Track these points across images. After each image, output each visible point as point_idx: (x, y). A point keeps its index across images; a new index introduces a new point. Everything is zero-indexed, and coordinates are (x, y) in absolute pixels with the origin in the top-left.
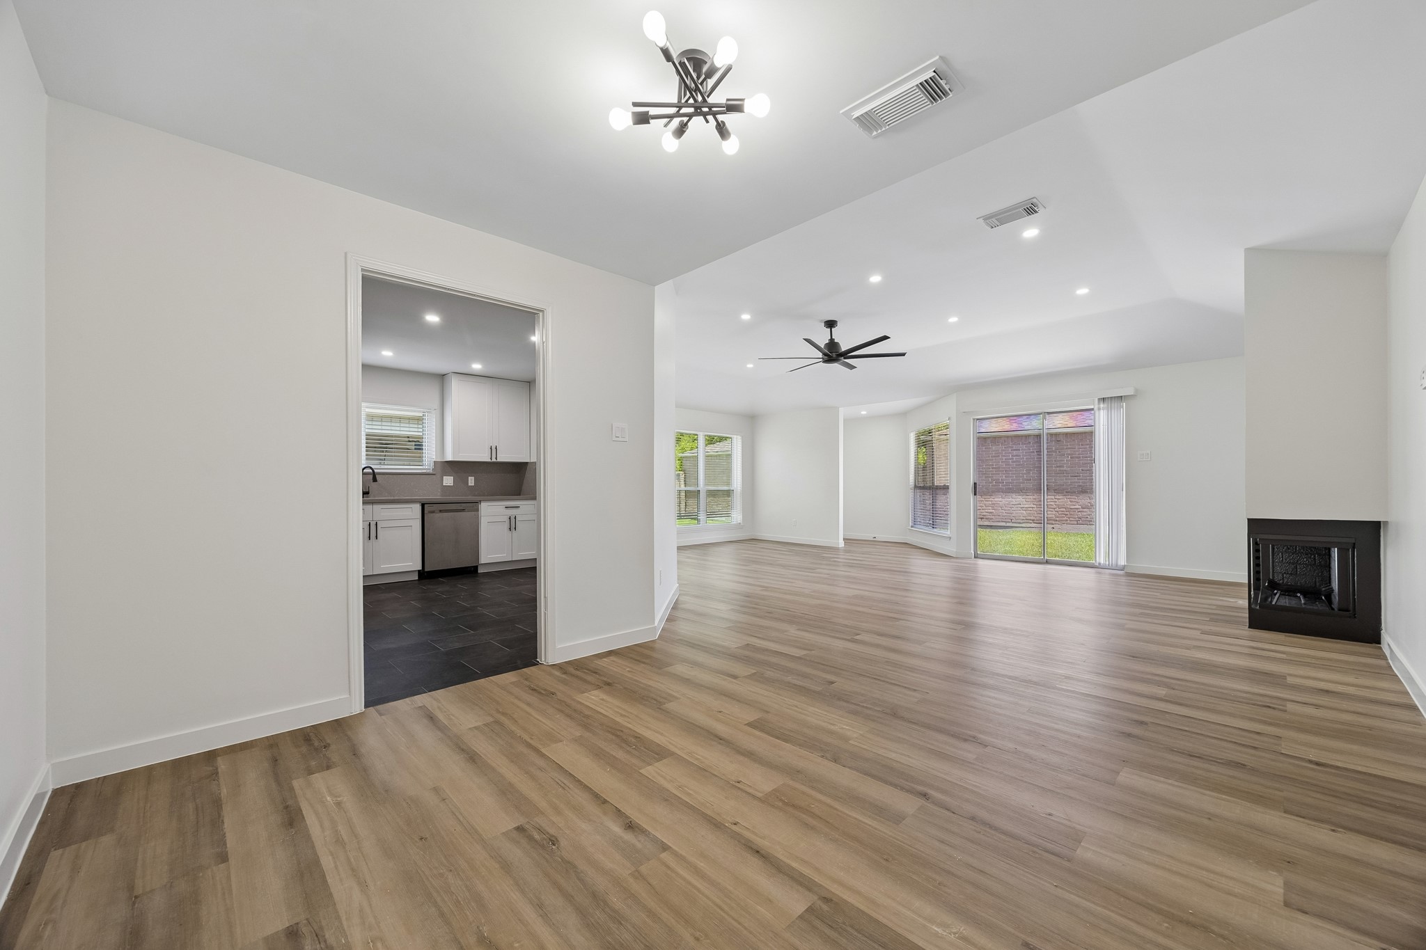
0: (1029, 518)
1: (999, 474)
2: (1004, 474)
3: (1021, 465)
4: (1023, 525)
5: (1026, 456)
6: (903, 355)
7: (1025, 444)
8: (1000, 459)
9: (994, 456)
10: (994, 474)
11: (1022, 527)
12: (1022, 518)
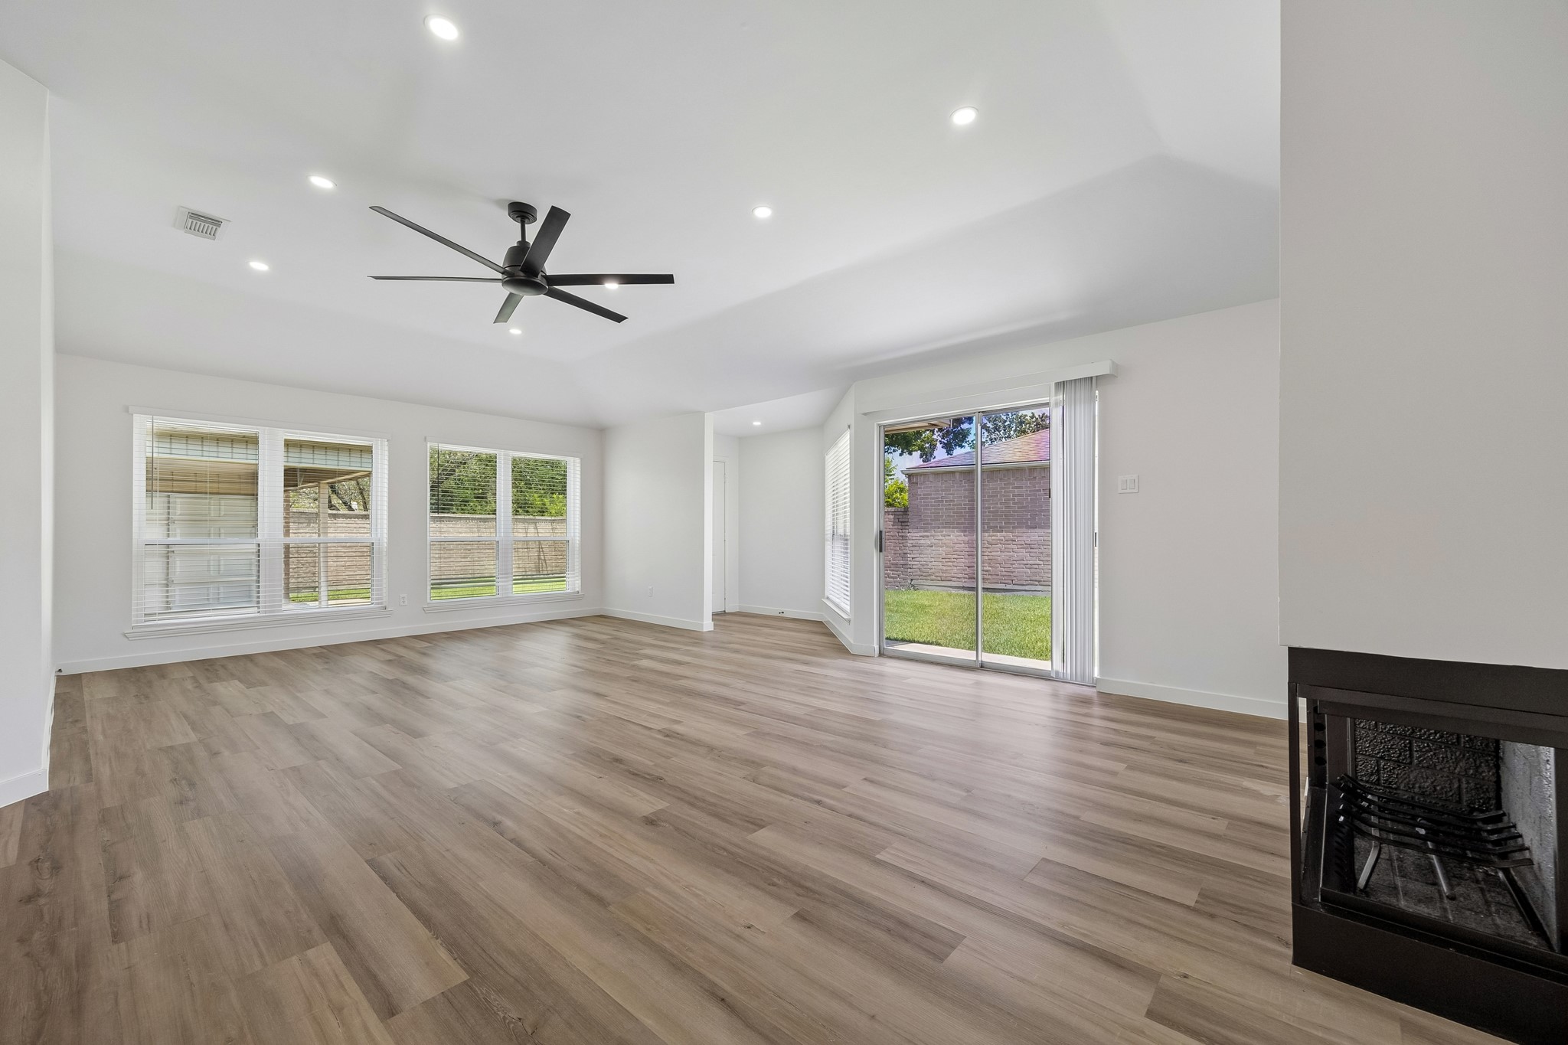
0: (1034, 578)
1: (997, 520)
2: (1003, 519)
3: (1024, 507)
4: (1027, 588)
5: (1029, 495)
6: (668, 279)
7: (1029, 480)
8: (999, 500)
9: (991, 496)
10: (991, 520)
11: (1026, 590)
12: (1025, 578)
